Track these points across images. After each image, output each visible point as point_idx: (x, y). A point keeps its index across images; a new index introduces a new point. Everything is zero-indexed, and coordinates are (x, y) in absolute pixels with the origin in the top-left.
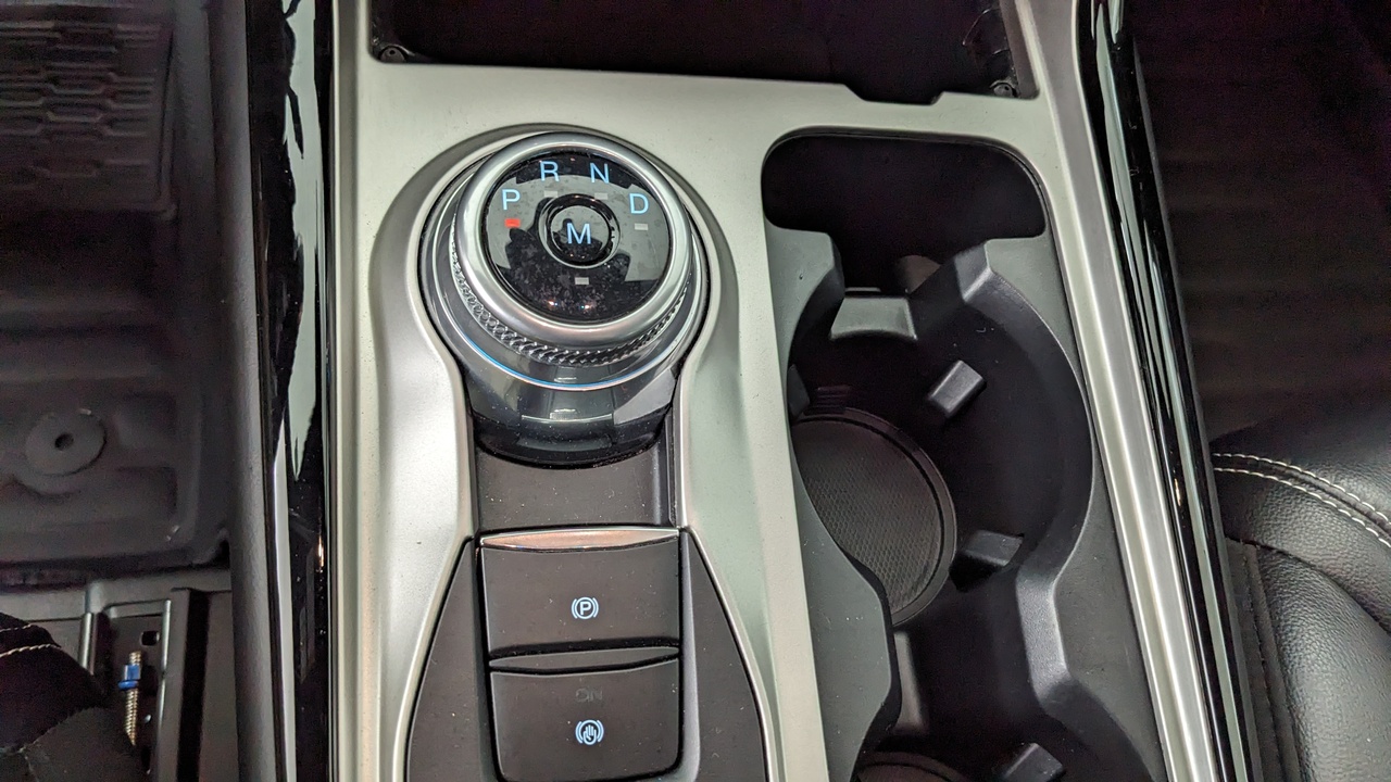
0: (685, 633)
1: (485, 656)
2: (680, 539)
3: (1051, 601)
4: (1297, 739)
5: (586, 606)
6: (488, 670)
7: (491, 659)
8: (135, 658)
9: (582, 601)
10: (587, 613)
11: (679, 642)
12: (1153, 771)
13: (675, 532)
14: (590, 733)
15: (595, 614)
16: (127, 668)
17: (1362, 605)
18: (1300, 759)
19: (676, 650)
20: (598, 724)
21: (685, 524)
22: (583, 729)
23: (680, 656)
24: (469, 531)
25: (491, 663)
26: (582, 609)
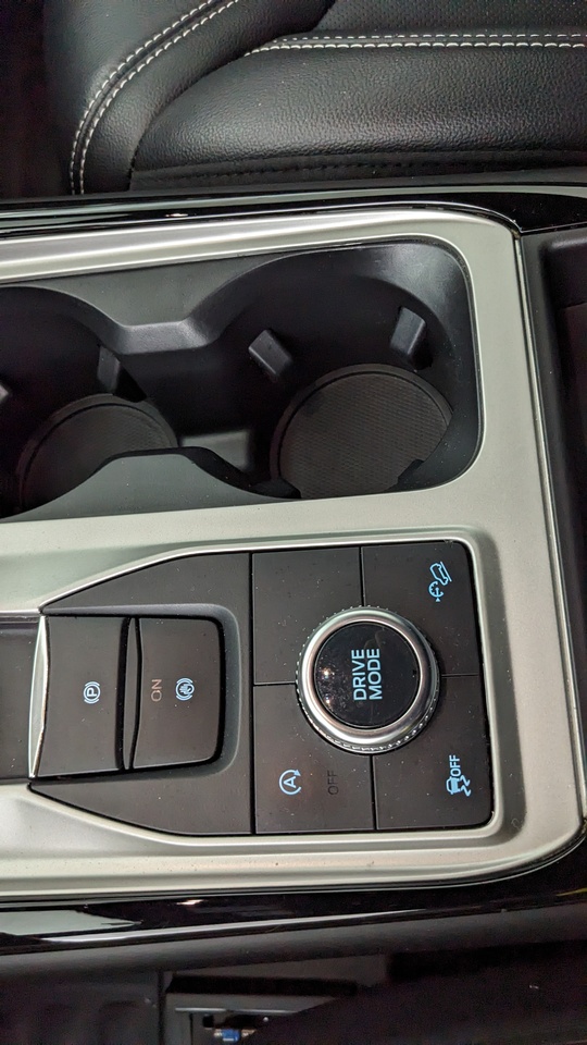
0: (121, 612)
1: (123, 773)
2: (49, 615)
3: (134, 328)
4: (258, 157)
5: (90, 692)
6: (132, 770)
7: (123, 767)
8: (218, 1034)
9: (86, 694)
10: (96, 692)
11: (127, 617)
12: (259, 264)
13: (43, 619)
14: (185, 689)
15: (97, 685)
16: (225, 1040)
17: (175, 98)
18: (271, 156)
19: (133, 620)
20: (179, 682)
21: (36, 611)
22: (182, 694)
23: (137, 617)
24: (23, 788)
25: (127, 768)
26: (93, 695)
